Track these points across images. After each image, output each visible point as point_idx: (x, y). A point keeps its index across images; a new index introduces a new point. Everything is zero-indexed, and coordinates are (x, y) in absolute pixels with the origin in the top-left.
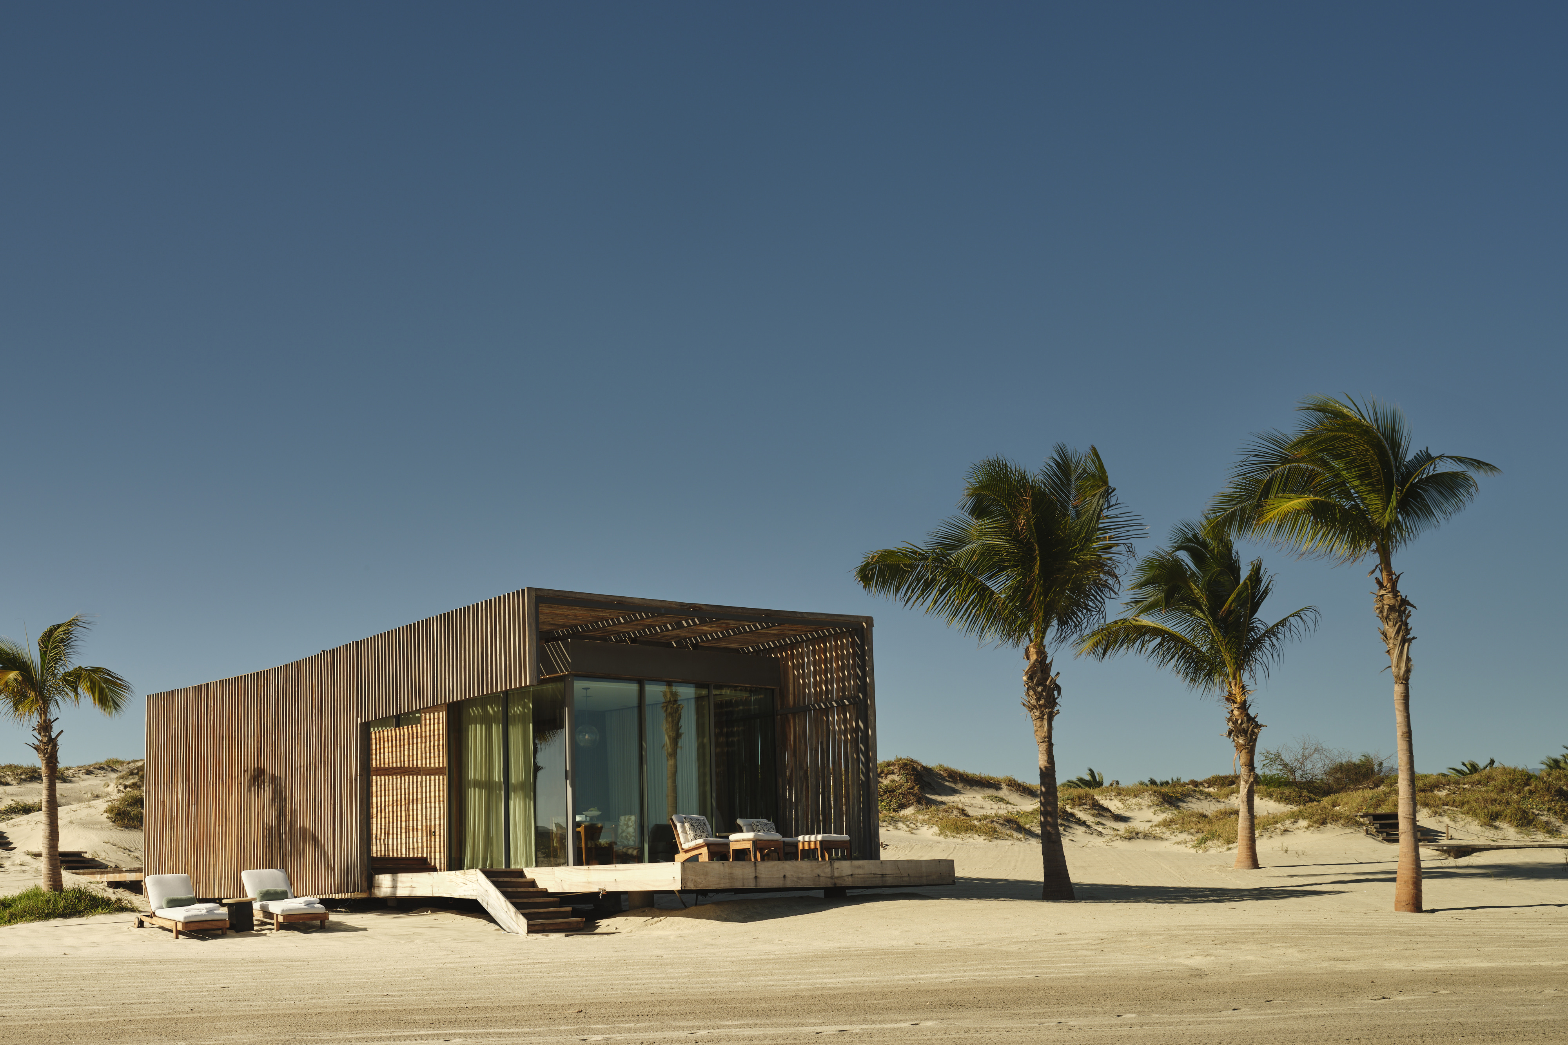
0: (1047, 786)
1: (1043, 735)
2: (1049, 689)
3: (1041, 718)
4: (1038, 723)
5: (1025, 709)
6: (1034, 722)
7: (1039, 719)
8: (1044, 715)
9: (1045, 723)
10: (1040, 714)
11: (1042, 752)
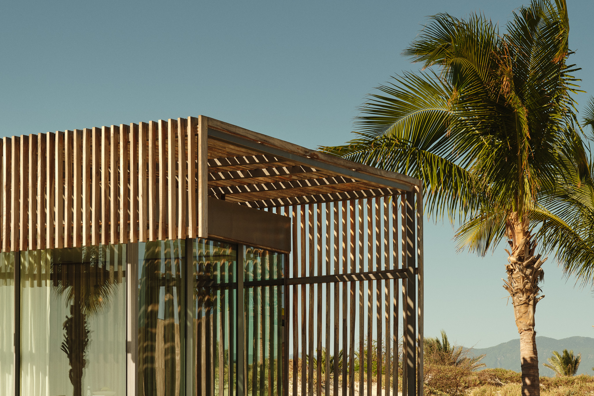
0: (532, 378)
1: (528, 322)
2: (535, 272)
3: (527, 304)
4: (523, 309)
5: (508, 293)
6: (518, 308)
7: (525, 305)
8: (530, 301)
9: (531, 309)
10: (527, 299)
11: (527, 341)
